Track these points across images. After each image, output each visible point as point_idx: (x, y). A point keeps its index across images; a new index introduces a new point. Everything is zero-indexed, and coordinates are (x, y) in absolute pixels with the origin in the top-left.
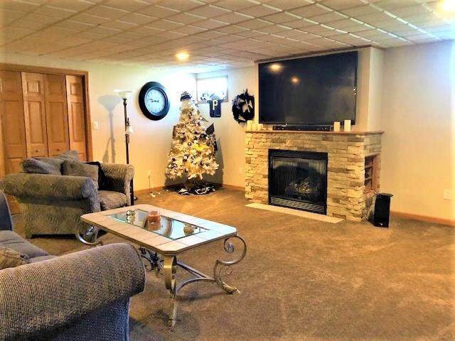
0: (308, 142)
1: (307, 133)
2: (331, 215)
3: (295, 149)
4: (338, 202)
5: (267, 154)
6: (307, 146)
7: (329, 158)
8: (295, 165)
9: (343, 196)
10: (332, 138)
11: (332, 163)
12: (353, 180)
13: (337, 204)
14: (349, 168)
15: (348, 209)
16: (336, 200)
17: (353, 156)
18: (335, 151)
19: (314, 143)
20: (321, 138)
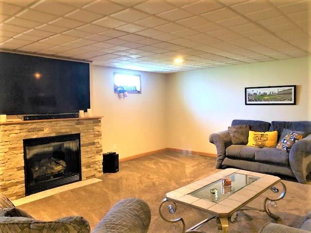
0: (64, 127)
1: (64, 121)
2: (86, 178)
3: (53, 135)
4: (90, 167)
5: (22, 145)
6: (63, 131)
7: (81, 137)
8: (51, 149)
9: (93, 162)
10: (83, 122)
11: (84, 140)
12: (98, 149)
13: (89, 169)
14: (96, 141)
15: (96, 169)
16: (88, 166)
17: (97, 133)
18: (86, 131)
19: (70, 127)
20: (75, 124)
